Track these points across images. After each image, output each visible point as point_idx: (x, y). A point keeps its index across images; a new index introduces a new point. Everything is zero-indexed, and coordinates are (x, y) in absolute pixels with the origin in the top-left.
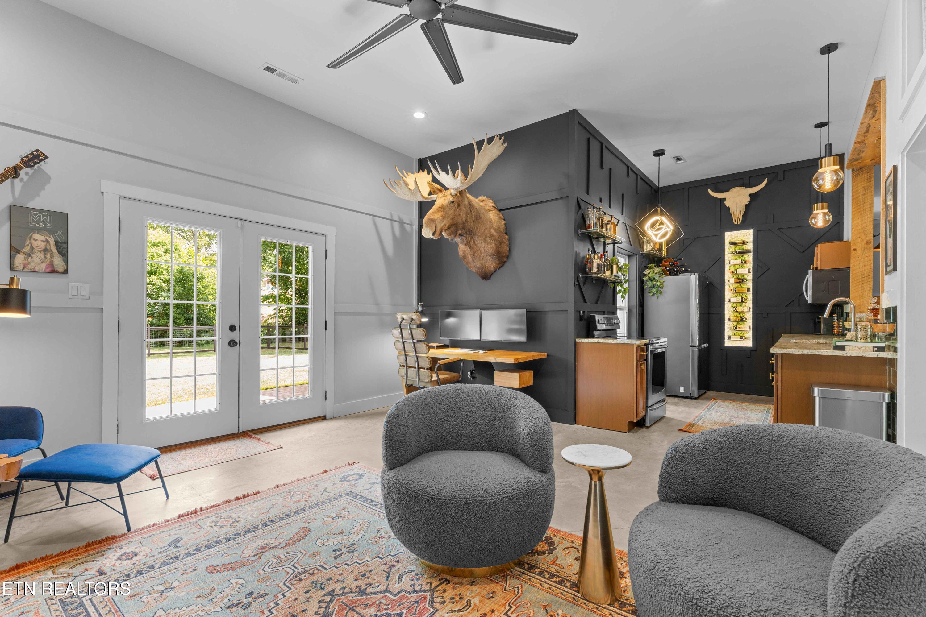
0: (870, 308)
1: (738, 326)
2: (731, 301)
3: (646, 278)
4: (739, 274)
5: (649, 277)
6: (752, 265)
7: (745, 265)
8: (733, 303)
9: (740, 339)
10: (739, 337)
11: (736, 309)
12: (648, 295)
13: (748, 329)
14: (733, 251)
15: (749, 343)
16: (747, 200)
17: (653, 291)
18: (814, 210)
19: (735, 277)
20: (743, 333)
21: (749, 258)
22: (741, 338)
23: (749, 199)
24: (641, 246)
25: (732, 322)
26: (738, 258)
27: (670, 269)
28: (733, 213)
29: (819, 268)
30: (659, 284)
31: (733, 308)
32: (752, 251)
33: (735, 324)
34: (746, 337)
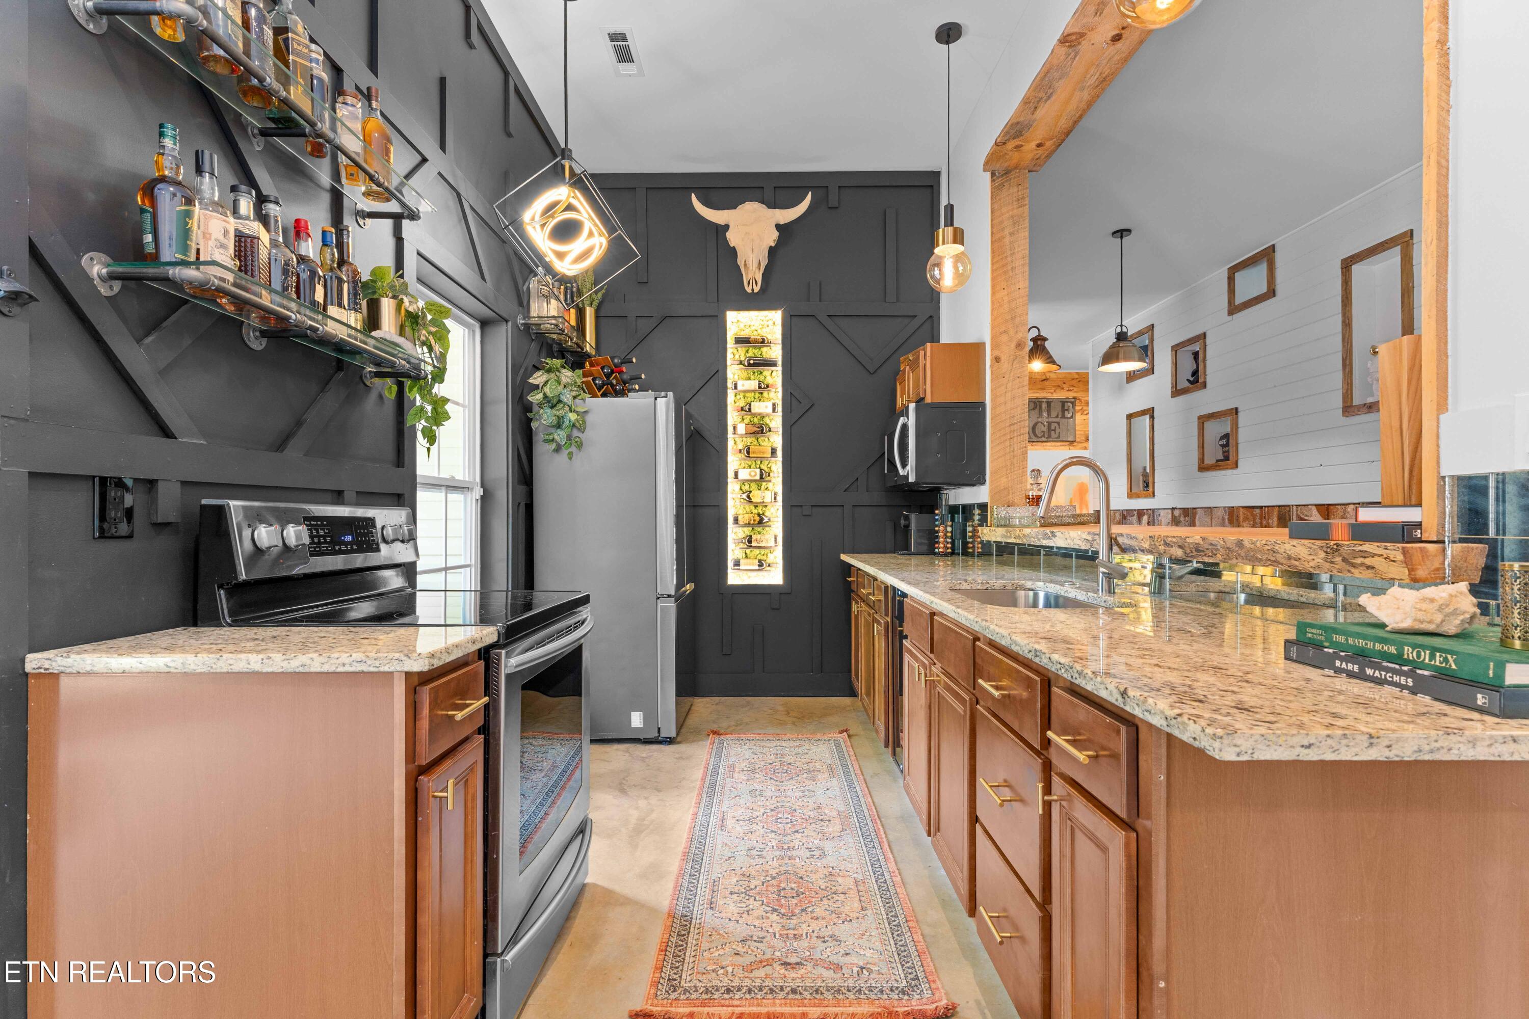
0: (1031, 494)
1: (754, 537)
2: (741, 477)
3: (535, 398)
4: (755, 415)
5: (545, 397)
6: (780, 395)
7: (765, 394)
8: (744, 482)
9: (757, 568)
10: (756, 561)
11: (748, 497)
12: (542, 450)
13: (772, 544)
14: (742, 359)
15: (774, 576)
16: (772, 237)
17: (557, 437)
18: (938, 245)
19: (747, 421)
20: (763, 551)
21: (775, 377)
22: (761, 564)
23: (776, 234)
24: (522, 302)
25: (742, 526)
26: (752, 377)
27: (603, 385)
28: (745, 265)
29: (928, 400)
30: (573, 416)
31: (744, 493)
32: (780, 363)
33: (747, 531)
34: (768, 561)
